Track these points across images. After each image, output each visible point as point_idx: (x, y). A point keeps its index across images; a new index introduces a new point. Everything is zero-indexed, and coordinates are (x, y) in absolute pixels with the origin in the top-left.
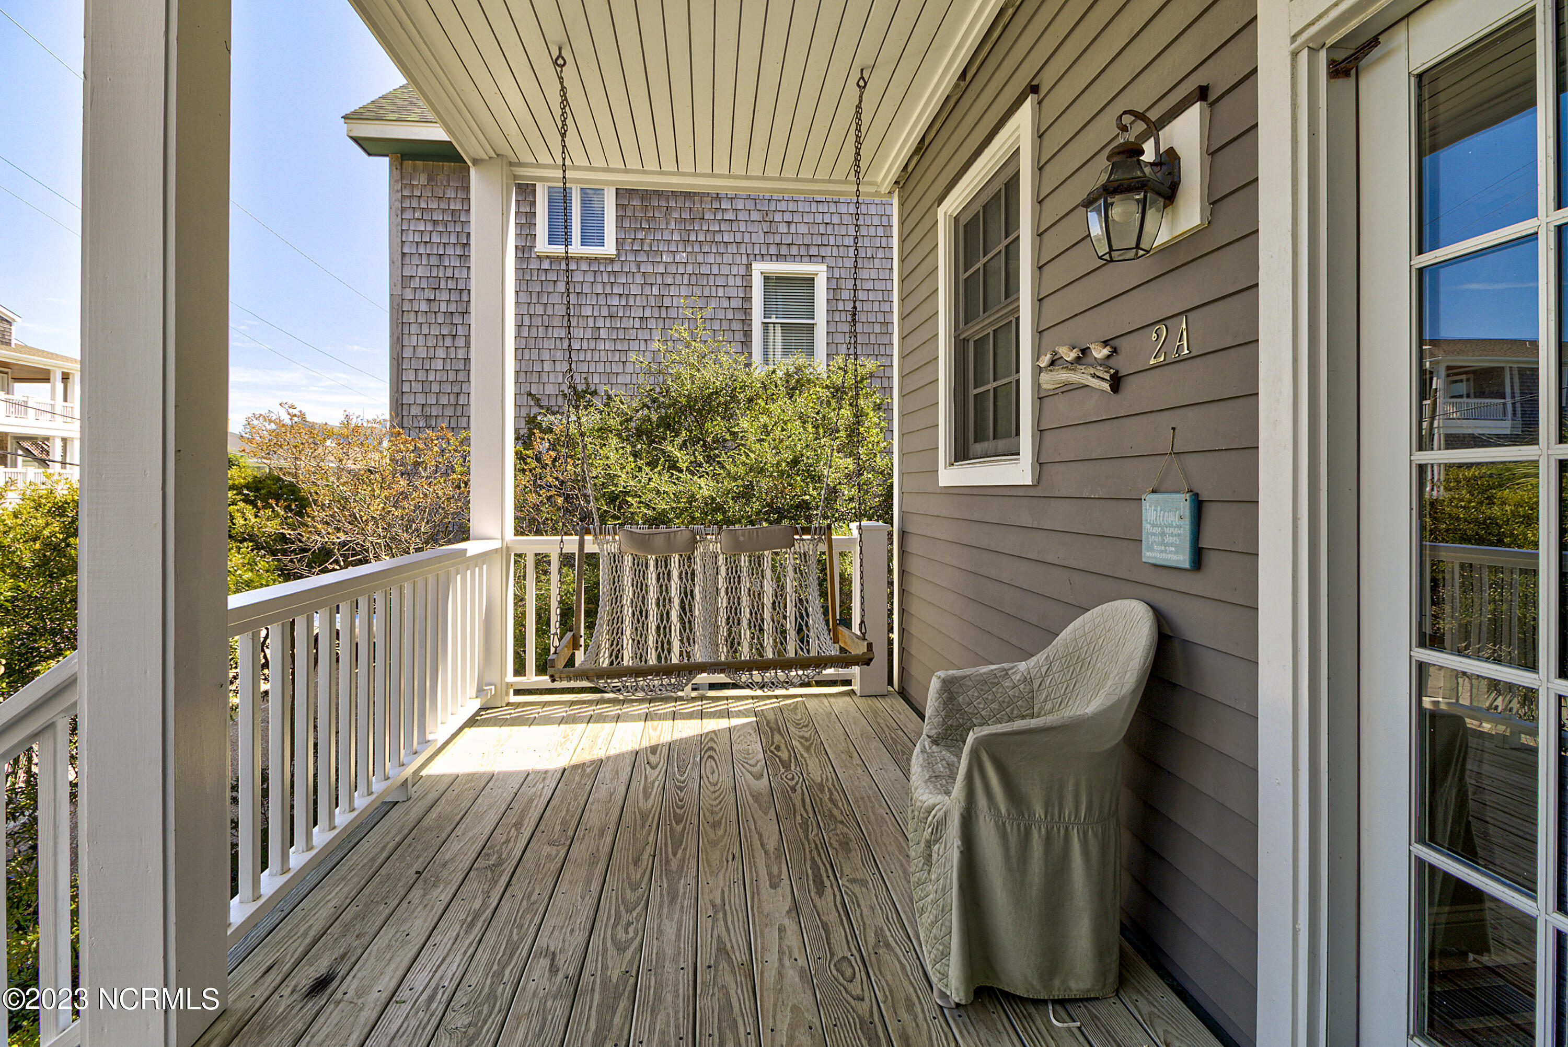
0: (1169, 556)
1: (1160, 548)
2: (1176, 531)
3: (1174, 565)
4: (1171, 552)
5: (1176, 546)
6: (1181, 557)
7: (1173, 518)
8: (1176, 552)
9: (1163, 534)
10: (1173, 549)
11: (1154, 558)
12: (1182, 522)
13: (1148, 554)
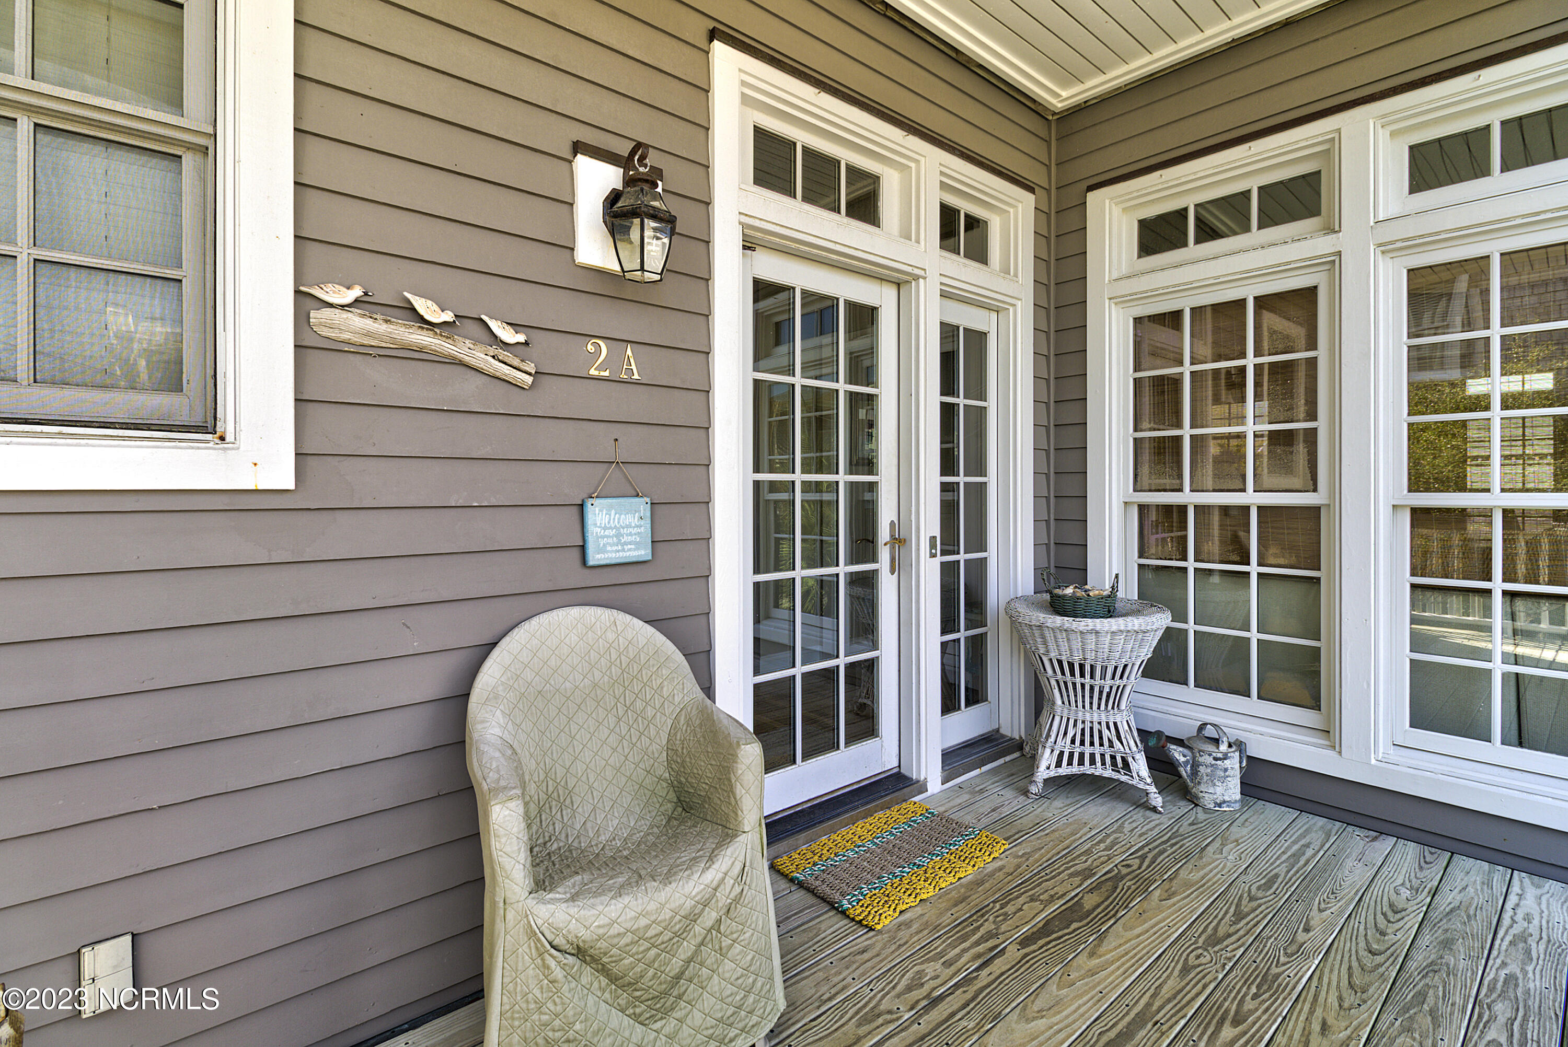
0: (628, 554)
1: (615, 548)
2: (636, 530)
3: (634, 560)
4: (630, 550)
5: (636, 543)
6: (643, 552)
7: (632, 519)
8: (637, 549)
9: (619, 535)
10: (633, 547)
11: (608, 558)
12: (642, 522)
13: (599, 556)
